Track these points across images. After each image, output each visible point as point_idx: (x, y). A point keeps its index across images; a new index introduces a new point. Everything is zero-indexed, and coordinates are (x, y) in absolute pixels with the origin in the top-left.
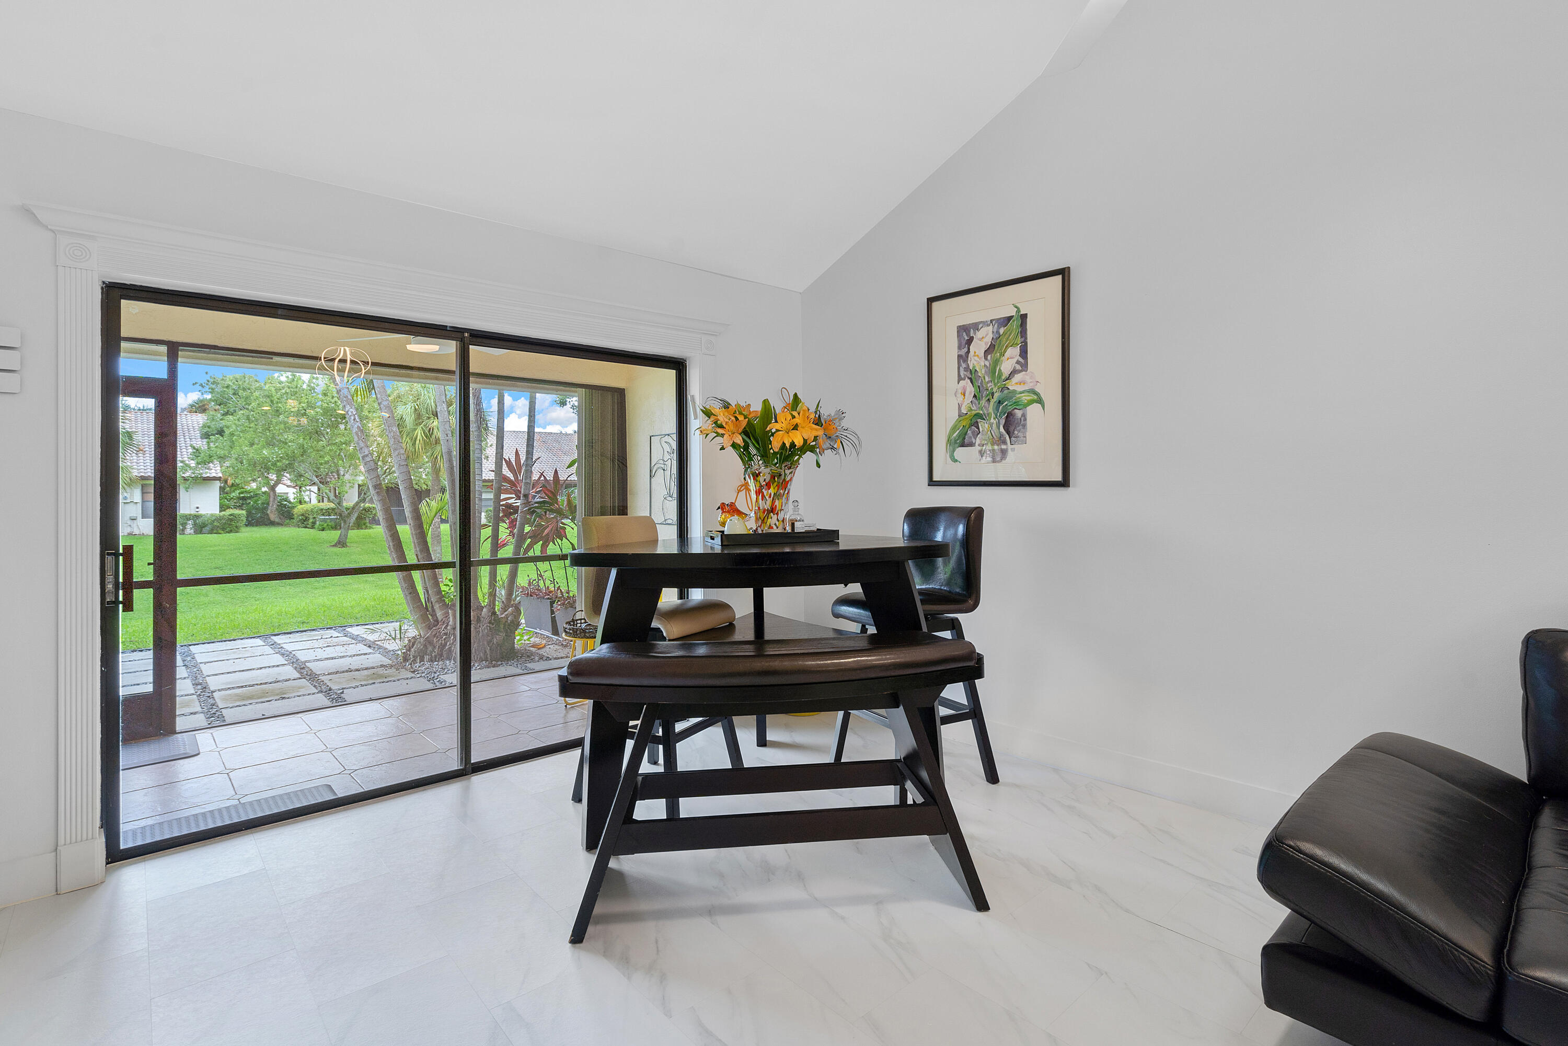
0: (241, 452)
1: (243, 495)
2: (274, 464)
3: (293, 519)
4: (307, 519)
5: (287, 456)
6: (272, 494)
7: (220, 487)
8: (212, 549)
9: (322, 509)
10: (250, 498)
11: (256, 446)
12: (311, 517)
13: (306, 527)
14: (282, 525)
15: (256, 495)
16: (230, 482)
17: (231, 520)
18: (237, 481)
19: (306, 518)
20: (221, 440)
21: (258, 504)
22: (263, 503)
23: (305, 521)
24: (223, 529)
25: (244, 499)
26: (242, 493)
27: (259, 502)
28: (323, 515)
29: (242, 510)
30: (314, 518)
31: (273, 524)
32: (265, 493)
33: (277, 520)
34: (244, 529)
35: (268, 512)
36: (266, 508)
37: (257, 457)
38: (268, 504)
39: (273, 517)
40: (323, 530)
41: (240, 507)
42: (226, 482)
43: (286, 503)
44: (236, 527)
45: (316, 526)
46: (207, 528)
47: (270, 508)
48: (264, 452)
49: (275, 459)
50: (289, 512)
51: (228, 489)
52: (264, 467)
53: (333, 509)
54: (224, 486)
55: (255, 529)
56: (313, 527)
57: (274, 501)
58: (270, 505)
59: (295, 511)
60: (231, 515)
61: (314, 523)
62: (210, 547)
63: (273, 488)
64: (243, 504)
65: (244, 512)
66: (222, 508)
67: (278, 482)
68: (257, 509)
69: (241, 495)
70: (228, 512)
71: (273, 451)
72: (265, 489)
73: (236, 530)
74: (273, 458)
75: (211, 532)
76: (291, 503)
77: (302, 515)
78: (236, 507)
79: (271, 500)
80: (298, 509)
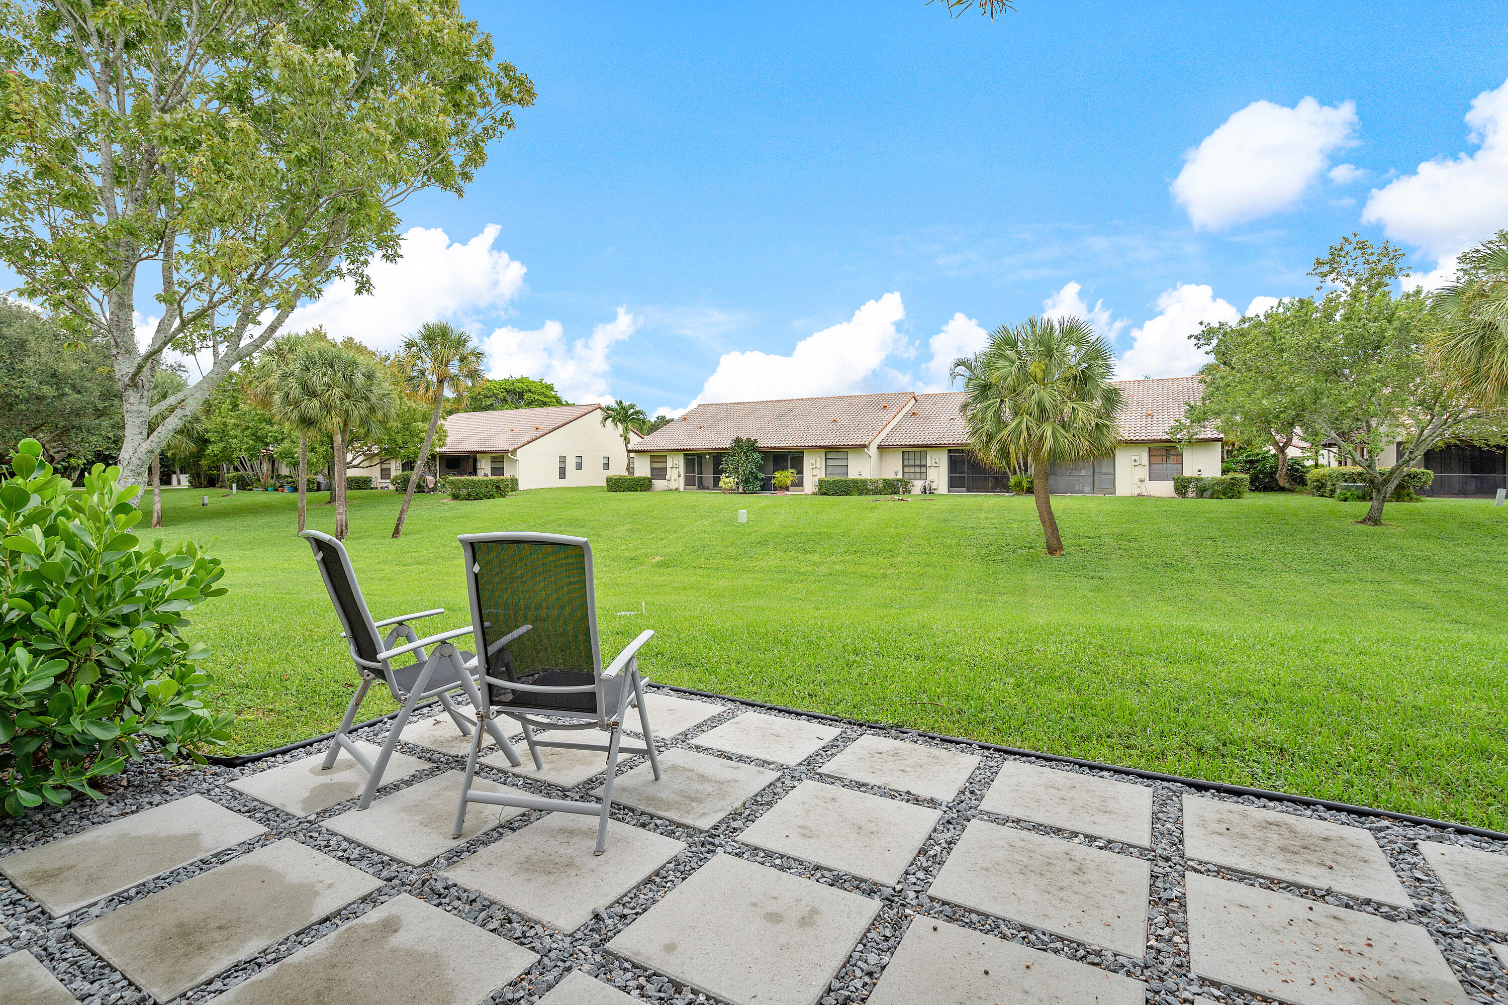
1: (1251, 458)
2: (1277, 417)
3: (1307, 485)
4: (1323, 486)
6: (1281, 456)
7: (1222, 450)
8: (1208, 516)
9: (1344, 474)
10: (1258, 461)
11: (1255, 396)
12: (1329, 483)
13: (1323, 496)
14: (1293, 491)
15: (1265, 458)
17: (1233, 485)
19: (1323, 484)
21: (1265, 469)
22: (1271, 467)
23: (1321, 488)
24: (1225, 494)
25: (1251, 462)
26: (1249, 456)
27: (1267, 466)
28: (1346, 481)
30: (1333, 485)
31: (1282, 489)
32: (1273, 457)
33: (1287, 486)
34: (1246, 495)
35: (1277, 477)
36: (1275, 472)
37: (1255, 409)
38: (1277, 468)
39: (1282, 482)
40: (1345, 500)
41: (1246, 471)
43: (1298, 467)
44: (1239, 492)
45: (1336, 495)
46: (1208, 493)
48: (1264, 402)
50: (1301, 477)
52: (1264, 420)
53: (1360, 474)
55: (1261, 495)
56: (1331, 496)
57: (1284, 466)
58: (1280, 470)
59: (1309, 476)
60: (1232, 479)
61: (1333, 491)
62: (1207, 513)
63: (1282, 450)
64: (1250, 468)
65: (1247, 476)
66: (1224, 472)
67: (1288, 443)
68: (1264, 473)
69: (1247, 457)
70: (1231, 475)
72: (1273, 452)
73: (1239, 495)
74: (1274, 409)
75: (1212, 497)
76: (1304, 466)
77: (1318, 481)
78: (1242, 471)
79: (1280, 462)
80: (1312, 475)
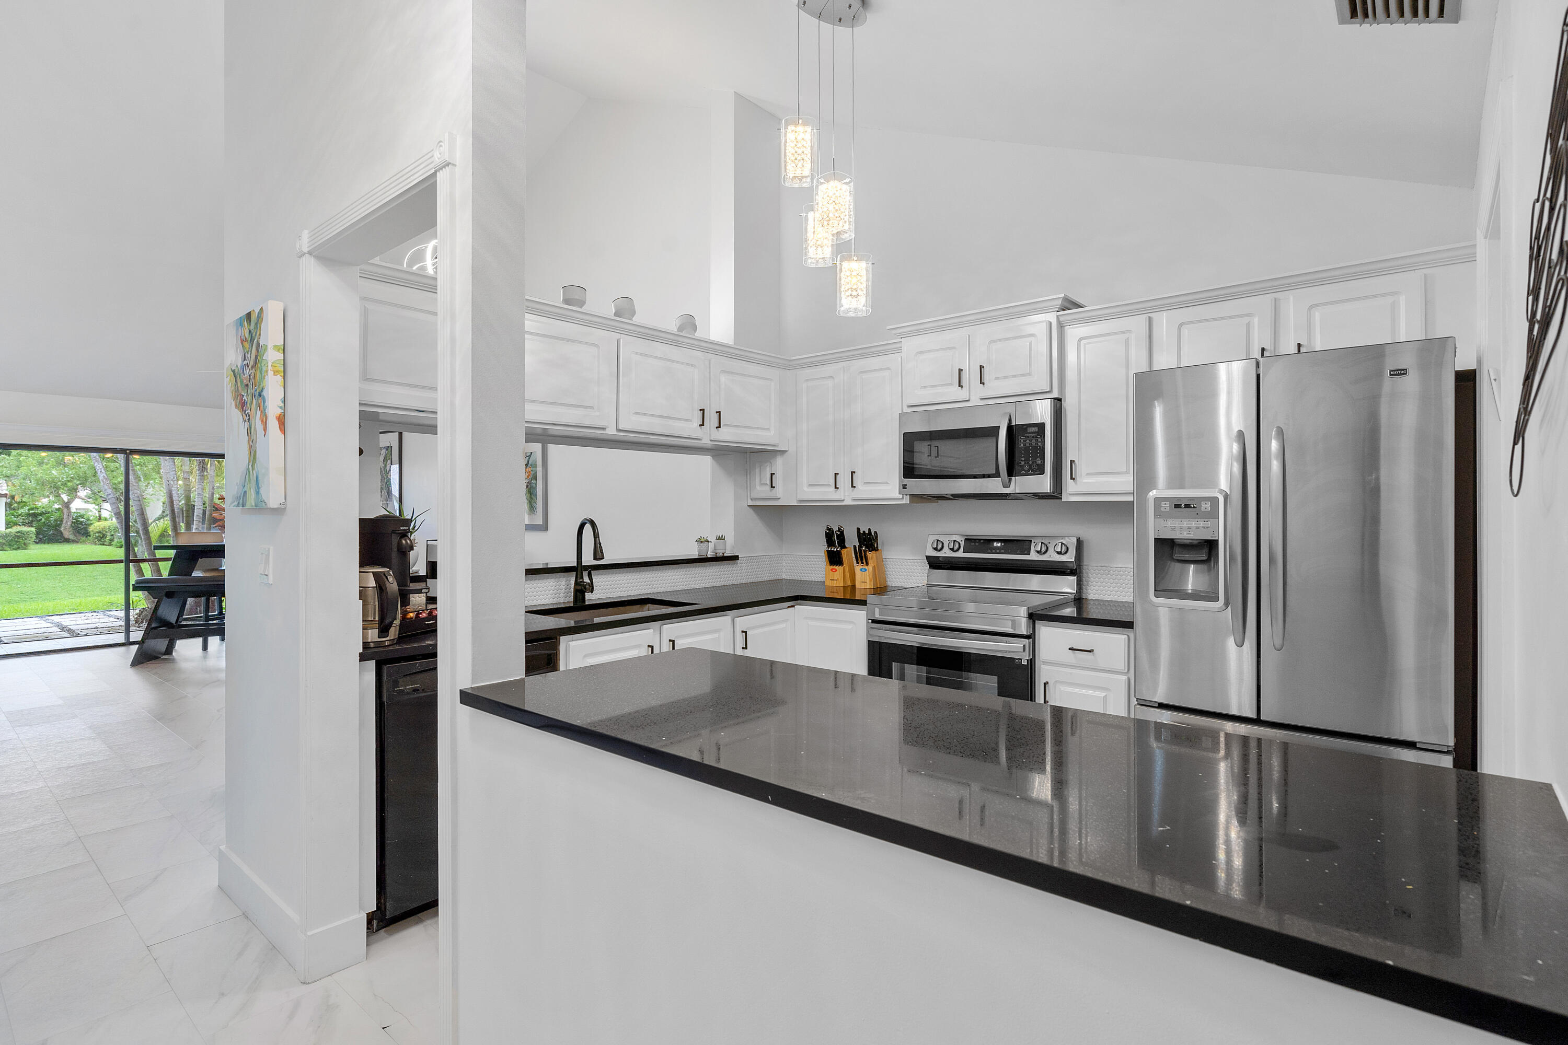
0: (29, 472)
1: (33, 512)
2: (64, 484)
3: (90, 536)
4: (104, 536)
5: (78, 476)
6: (65, 511)
7: (6, 503)
10: (41, 514)
11: (44, 466)
12: (108, 534)
13: (104, 545)
14: (77, 542)
15: (48, 512)
16: (18, 499)
17: (19, 537)
18: (24, 500)
19: (104, 535)
20: (8, 459)
21: (50, 522)
22: (56, 520)
23: (102, 538)
24: (10, 546)
25: (35, 515)
26: (32, 509)
27: (52, 519)
29: (32, 527)
30: (112, 535)
31: (67, 541)
32: (58, 509)
33: (71, 537)
34: (32, 545)
35: (62, 529)
36: (60, 525)
37: (47, 477)
38: (62, 521)
39: (67, 534)
41: (30, 524)
42: (13, 497)
43: (82, 520)
44: (25, 544)
45: (114, 543)
47: (63, 525)
48: (53, 472)
49: (65, 479)
50: (86, 529)
51: (16, 505)
52: (55, 487)
54: (11, 502)
55: (46, 546)
56: (110, 545)
57: (68, 518)
58: (64, 522)
59: (91, 528)
60: (18, 532)
61: (111, 540)
63: (67, 505)
64: (32, 521)
65: (33, 529)
66: (9, 525)
67: (69, 502)
68: (49, 526)
69: (31, 512)
70: (15, 529)
71: (63, 471)
72: (57, 506)
73: (25, 546)
74: (63, 478)
76: (88, 520)
77: (100, 532)
78: (24, 524)
79: (65, 516)
80: (96, 526)
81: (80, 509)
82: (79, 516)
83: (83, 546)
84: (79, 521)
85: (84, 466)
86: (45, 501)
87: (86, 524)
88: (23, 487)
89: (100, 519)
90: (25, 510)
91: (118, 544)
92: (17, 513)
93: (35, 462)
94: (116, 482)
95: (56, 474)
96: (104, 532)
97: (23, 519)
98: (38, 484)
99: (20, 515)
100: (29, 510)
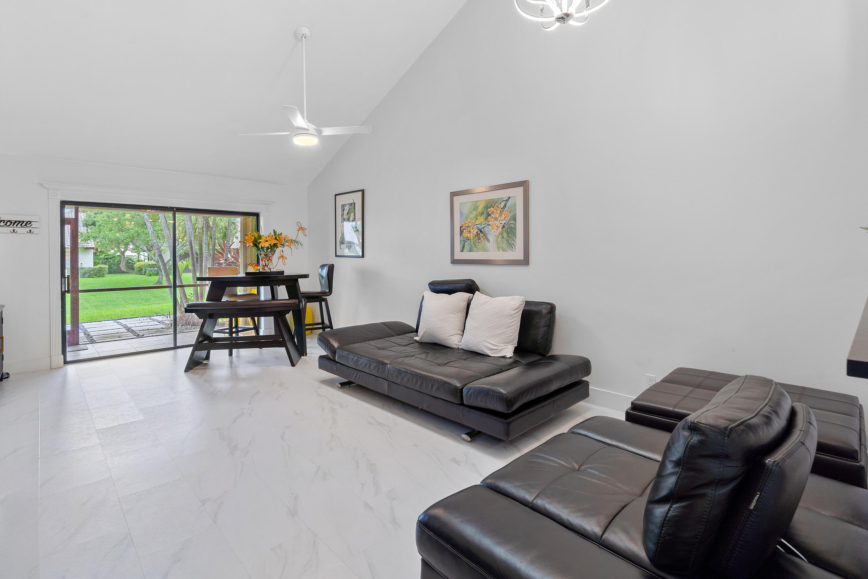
0: (105, 235)
1: (107, 257)
2: (123, 241)
3: (134, 270)
4: (142, 270)
5: (129, 237)
6: (122, 256)
7: (94, 253)
8: (89, 286)
9: (150, 265)
10: (111, 258)
11: (112, 231)
12: (144, 269)
13: (141, 274)
14: (128, 273)
15: (114, 257)
16: (99, 250)
17: (100, 270)
18: (102, 250)
19: (141, 269)
20: (95, 228)
21: (115, 262)
22: (118, 262)
23: (140, 271)
24: (96, 275)
25: (107, 259)
26: (106, 256)
27: (116, 261)
28: (150, 268)
29: (106, 265)
30: (146, 269)
31: (123, 272)
32: (119, 256)
33: (125, 270)
34: (106, 275)
35: (121, 266)
36: (119, 264)
37: (113, 237)
38: (120, 262)
39: (123, 269)
40: (150, 276)
41: (105, 263)
42: (97, 249)
43: (130, 261)
44: (103, 274)
45: (146, 274)
46: (87, 275)
47: (121, 264)
48: (117, 235)
49: (123, 238)
50: (132, 266)
51: (98, 253)
52: (117, 243)
53: (155, 265)
54: (96, 252)
55: (113, 275)
56: (145, 274)
57: (124, 261)
58: (122, 262)
59: (135, 265)
60: (100, 268)
61: (145, 272)
62: (90, 284)
63: (123, 253)
64: (106, 262)
66: (95, 264)
67: (125, 251)
68: (114, 264)
69: (106, 257)
70: (98, 266)
71: (122, 234)
72: (118, 254)
73: (103, 276)
74: (122, 238)
75: (89, 277)
76: (133, 261)
77: (139, 268)
78: (102, 263)
79: (122, 259)
80: (137, 265)
81: (128, 256)
82: (129, 259)
83: (131, 275)
84: (129, 262)
85: (132, 231)
86: (113, 251)
87: (132, 264)
88: (102, 243)
89: (139, 261)
90: (102, 256)
91: (149, 274)
92: (99, 258)
93: (108, 229)
94: (148, 240)
95: (118, 236)
96: (142, 268)
97: (102, 261)
98: (109, 241)
99: (100, 259)
100: (104, 256)
